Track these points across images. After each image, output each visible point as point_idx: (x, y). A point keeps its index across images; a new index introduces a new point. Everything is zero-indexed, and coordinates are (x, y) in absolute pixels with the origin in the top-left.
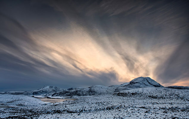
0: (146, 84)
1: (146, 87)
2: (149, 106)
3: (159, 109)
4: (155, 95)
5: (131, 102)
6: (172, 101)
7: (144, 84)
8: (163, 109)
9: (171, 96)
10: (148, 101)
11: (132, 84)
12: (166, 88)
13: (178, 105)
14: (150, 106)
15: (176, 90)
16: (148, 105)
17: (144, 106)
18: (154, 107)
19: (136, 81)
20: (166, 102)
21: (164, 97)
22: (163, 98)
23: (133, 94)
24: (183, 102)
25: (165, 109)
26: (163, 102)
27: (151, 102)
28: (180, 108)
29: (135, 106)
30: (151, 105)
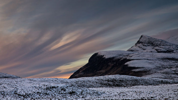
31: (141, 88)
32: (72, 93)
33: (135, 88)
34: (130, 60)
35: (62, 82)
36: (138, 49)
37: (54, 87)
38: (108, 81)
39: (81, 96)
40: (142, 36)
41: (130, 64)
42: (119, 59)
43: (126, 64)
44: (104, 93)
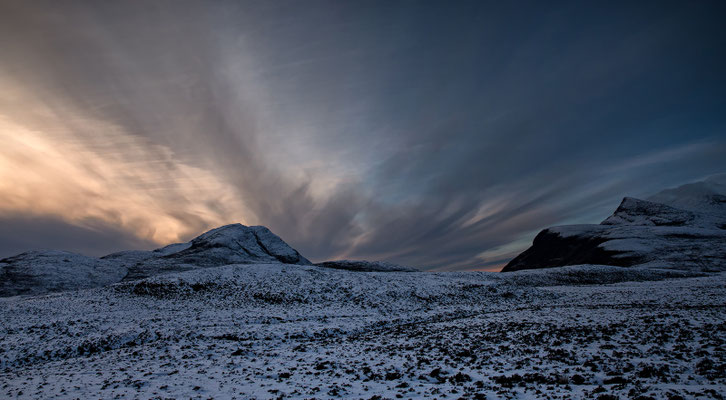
0: (252, 252)
1: (250, 263)
2: (250, 331)
3: (283, 338)
4: (275, 291)
5: (185, 320)
6: (328, 311)
7: (245, 250)
8: (296, 337)
9: (328, 295)
10: (250, 314)
11: (199, 248)
12: (314, 268)
13: (341, 324)
14: (254, 329)
15: (345, 272)
16: (249, 326)
17: (232, 332)
18: (268, 334)
19: (217, 240)
20: (310, 315)
21: (306, 297)
22: (300, 301)
23: (197, 287)
24: (359, 313)
25: (302, 337)
26: (300, 314)
27: (260, 315)
28: (345, 333)
29: (198, 334)
30: (257, 327)
31: (630, 286)
32: (507, 296)
33: (619, 286)
34: (605, 240)
35: (490, 277)
36: (621, 220)
37: (476, 286)
38: (570, 274)
39: (524, 301)
40: (625, 200)
41: (607, 246)
42: (586, 239)
43: (599, 246)
44: (564, 294)
